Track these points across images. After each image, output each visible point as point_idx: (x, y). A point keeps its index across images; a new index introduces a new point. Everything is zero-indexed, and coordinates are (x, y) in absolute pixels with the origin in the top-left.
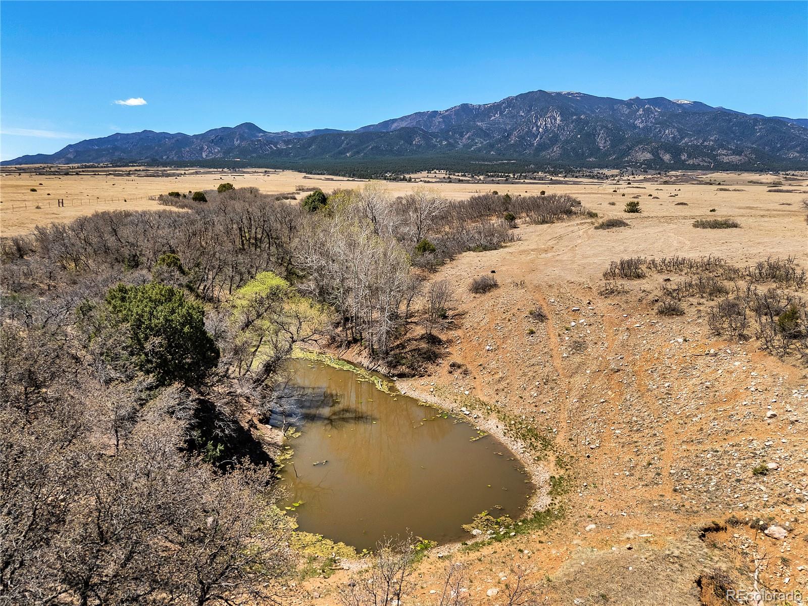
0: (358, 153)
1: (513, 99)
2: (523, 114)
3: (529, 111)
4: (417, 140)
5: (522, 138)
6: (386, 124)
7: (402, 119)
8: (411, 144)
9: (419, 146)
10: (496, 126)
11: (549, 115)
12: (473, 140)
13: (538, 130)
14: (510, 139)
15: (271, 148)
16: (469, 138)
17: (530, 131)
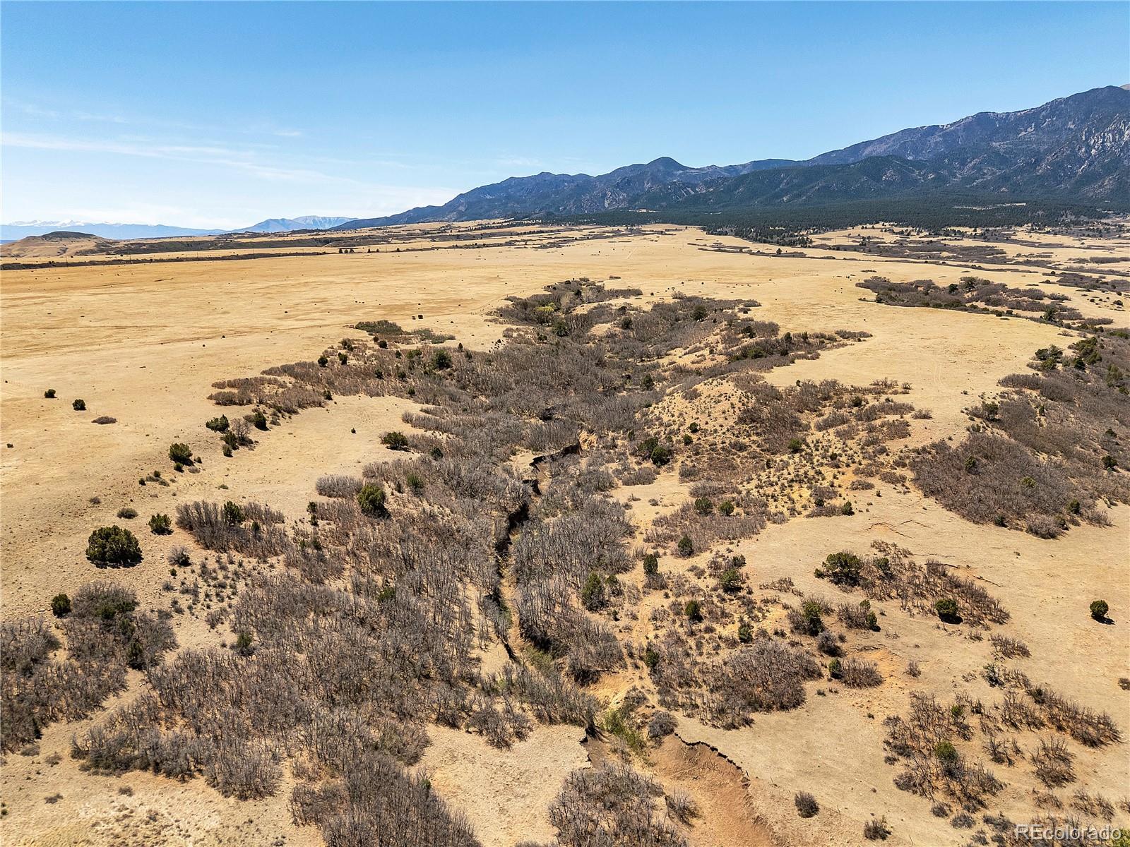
0: (800, 196)
1: (1061, 103)
2: (1072, 127)
3: (1083, 121)
4: (889, 174)
5: (1058, 165)
6: (856, 149)
7: (881, 140)
8: (879, 180)
9: (889, 183)
10: (1025, 146)
11: (1112, 127)
12: (980, 169)
13: (1088, 152)
14: (1038, 168)
15: (687, 192)
16: (974, 167)
17: (1074, 153)
